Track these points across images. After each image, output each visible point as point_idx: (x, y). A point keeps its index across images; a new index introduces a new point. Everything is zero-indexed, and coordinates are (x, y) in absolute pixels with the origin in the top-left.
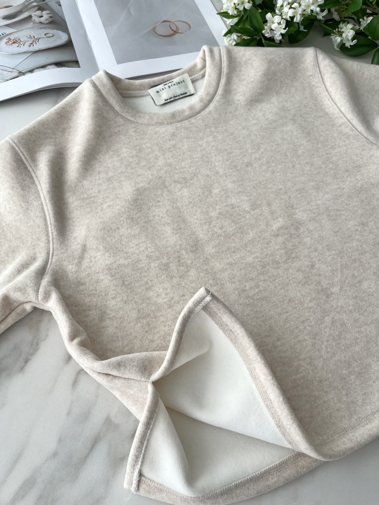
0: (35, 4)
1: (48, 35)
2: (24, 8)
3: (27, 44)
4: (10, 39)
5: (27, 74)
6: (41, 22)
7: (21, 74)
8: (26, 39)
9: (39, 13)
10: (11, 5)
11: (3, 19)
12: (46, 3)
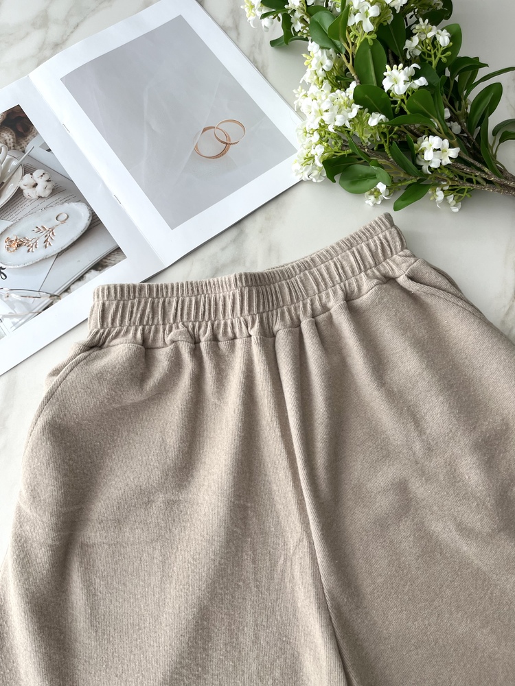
1: (61, 218)
3: (40, 243)
4: (10, 241)
5: (63, 295)
6: (39, 197)
7: (55, 297)
8: (35, 235)
9: (27, 179)
12: (28, 155)
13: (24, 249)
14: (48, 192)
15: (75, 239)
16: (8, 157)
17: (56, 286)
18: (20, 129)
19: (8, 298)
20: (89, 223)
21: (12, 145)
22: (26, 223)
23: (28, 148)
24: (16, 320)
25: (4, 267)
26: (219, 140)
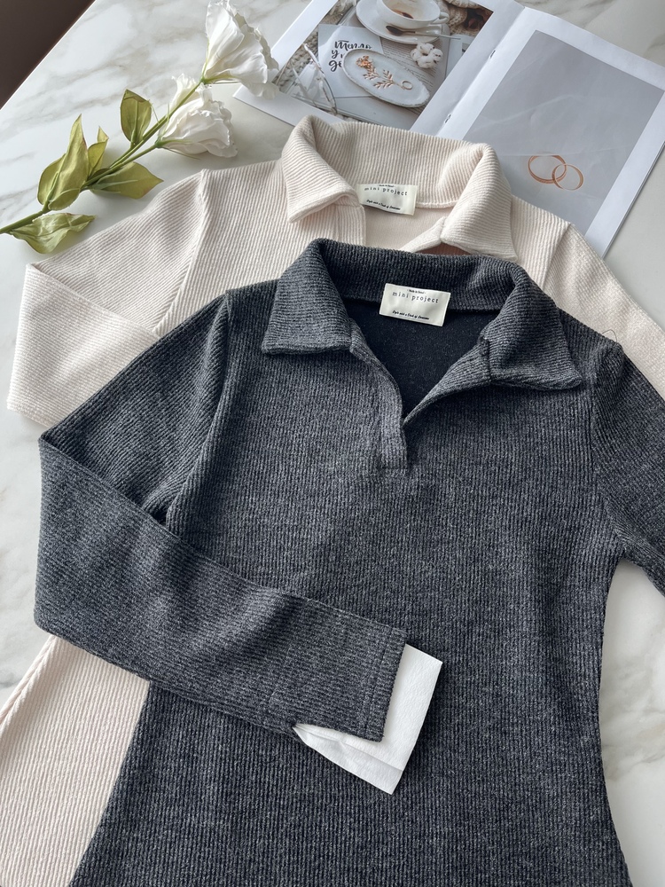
0: (437, 32)
1: (406, 85)
2: (419, 30)
3: (376, 80)
4: (366, 59)
5: (340, 116)
6: (417, 62)
7: (335, 111)
8: (381, 74)
9: (428, 47)
10: (412, 15)
11: (388, 27)
12: (450, 39)
13: (365, 71)
14: (425, 66)
16: (439, 25)
17: (344, 106)
18: (470, 23)
19: (317, 81)
20: (413, 106)
21: (453, 23)
22: (387, 64)
23: (457, 36)
24: (302, 94)
25: (342, 65)
26: (554, 172)
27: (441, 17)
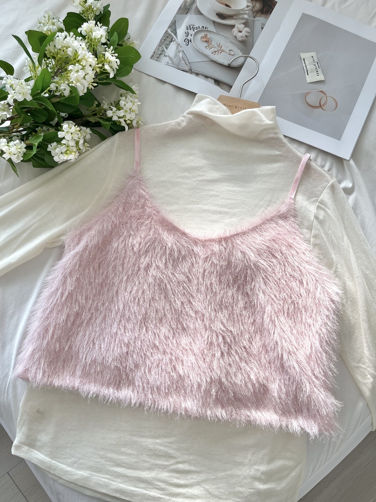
0: (246, 16)
1: (231, 52)
2: (235, 15)
3: (213, 50)
4: (206, 36)
5: (194, 74)
6: (236, 37)
7: (191, 71)
8: (215, 45)
9: (241, 26)
10: (231, 6)
11: (216, 14)
12: (254, 20)
13: (206, 44)
14: (241, 39)
15: (225, 64)
16: (247, 12)
17: (196, 68)
18: (265, 10)
19: (178, 53)
20: (236, 66)
21: (255, 10)
22: (218, 39)
23: (258, 18)
24: (170, 62)
25: (192, 40)
27: (247, 7)
